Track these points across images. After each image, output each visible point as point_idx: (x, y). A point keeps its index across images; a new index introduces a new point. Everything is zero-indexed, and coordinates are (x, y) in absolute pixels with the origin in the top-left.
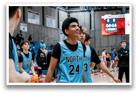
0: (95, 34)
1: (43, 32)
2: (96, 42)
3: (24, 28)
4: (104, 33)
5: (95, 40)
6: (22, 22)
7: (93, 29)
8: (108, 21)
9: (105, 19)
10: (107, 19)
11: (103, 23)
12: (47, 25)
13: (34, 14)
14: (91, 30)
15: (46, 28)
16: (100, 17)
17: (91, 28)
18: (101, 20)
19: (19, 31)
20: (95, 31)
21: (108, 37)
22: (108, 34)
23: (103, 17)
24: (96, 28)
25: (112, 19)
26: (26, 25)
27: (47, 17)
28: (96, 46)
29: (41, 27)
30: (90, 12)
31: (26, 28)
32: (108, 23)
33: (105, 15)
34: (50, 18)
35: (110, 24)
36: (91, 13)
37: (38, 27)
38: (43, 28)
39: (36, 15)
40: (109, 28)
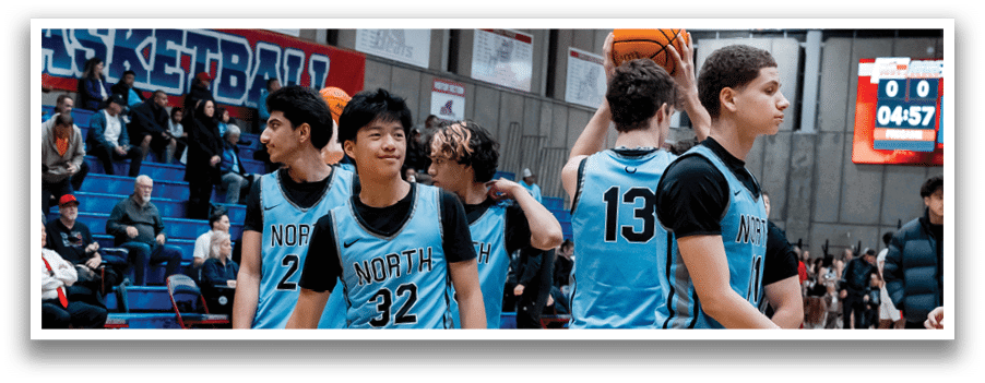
0: (815, 151)
1: (545, 129)
2: (820, 197)
3: (449, 105)
4: (862, 152)
5: (814, 185)
6: (441, 77)
7: (808, 126)
8: (892, 91)
9: (875, 80)
10: (884, 82)
11: (865, 101)
12: (571, 96)
13: (507, 39)
14: (798, 132)
15: (562, 111)
16: (852, 69)
17: (797, 124)
18: (854, 81)
19: (425, 118)
20: (816, 139)
21: (884, 171)
22: (887, 158)
23: (864, 69)
24: (825, 126)
25: (915, 82)
26: (461, 90)
27: (574, 54)
28: (817, 218)
29: (535, 103)
30: (804, 40)
31: (459, 106)
32: (892, 103)
33: (879, 60)
34: (587, 58)
35: (899, 109)
36: (803, 44)
37: (518, 101)
38: (547, 110)
39: (515, 41)
40: (892, 125)
